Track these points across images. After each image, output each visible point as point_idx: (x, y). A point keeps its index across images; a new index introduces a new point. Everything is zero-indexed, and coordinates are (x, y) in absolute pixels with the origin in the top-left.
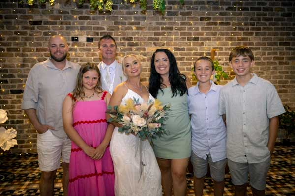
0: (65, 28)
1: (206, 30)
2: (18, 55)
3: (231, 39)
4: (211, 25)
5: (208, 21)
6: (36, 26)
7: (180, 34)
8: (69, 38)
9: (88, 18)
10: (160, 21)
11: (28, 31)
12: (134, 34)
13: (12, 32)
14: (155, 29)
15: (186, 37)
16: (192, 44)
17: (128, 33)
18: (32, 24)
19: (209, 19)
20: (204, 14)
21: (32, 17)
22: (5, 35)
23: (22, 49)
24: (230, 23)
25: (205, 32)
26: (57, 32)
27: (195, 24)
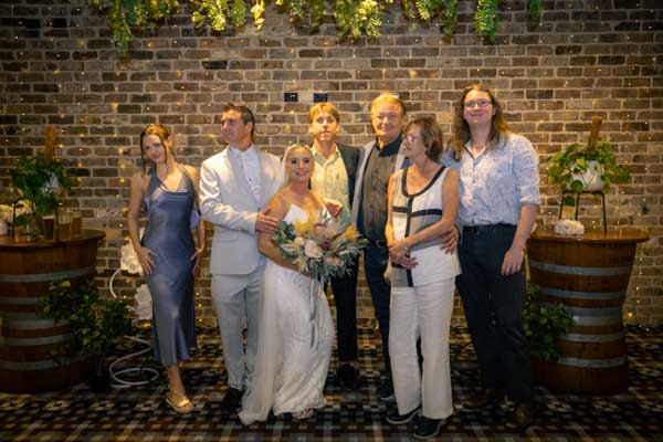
0: (272, 76)
1: (568, 75)
2: (179, 130)
3: (625, 94)
4: (581, 63)
5: (575, 56)
6: (215, 72)
7: (510, 84)
8: (279, 95)
9: (317, 53)
10: (468, 57)
11: (201, 83)
12: (411, 85)
13: (169, 85)
14: (456, 74)
15: (525, 90)
16: (537, 107)
17: (399, 83)
18: (207, 68)
19: (577, 50)
20: (564, 39)
21: (207, 54)
22: (157, 90)
23: (189, 117)
24: (624, 58)
25: (567, 80)
26: (256, 83)
27: (545, 62)
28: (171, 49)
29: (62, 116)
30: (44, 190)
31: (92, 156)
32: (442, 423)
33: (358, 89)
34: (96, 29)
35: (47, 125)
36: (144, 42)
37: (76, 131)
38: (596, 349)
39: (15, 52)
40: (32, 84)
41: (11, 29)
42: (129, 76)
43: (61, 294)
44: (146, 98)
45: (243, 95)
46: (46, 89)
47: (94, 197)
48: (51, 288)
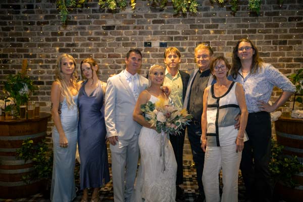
0: (138, 33)
1: (295, 32)
4: (302, 26)
5: (299, 22)
6: (109, 31)
7: (264, 37)
8: (141, 43)
9: (162, 22)
10: (241, 23)
11: (101, 37)
12: (211, 38)
13: (85, 38)
14: (235, 32)
15: (272, 41)
16: (278, 49)
17: (204, 37)
18: (105, 29)
19: (300, 19)
20: (293, 13)
21: (105, 22)
22: (78, 41)
23: (95, 55)
25: (294, 35)
26: (130, 37)
27: (283, 25)
28: (86, 20)
29: (31, 54)
30: (21, 92)
31: (46, 74)
33: (183, 40)
34: (49, 10)
35: (23, 58)
36: (73, 16)
37: (38, 62)
39: (7, 21)
40: (16, 38)
41: (6, 10)
42: (65, 34)
43: (28, 147)
44: (73, 45)
45: (123, 43)
47: (46, 96)
48: (23, 144)
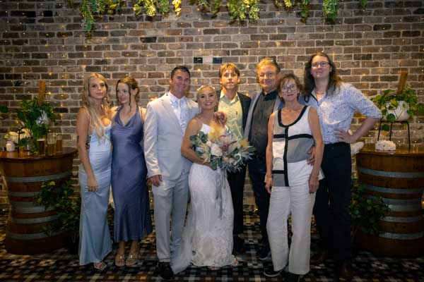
0: (186, 46)
1: (382, 44)
3: (420, 56)
4: (390, 36)
5: (387, 31)
6: (149, 44)
7: (343, 50)
8: (190, 59)
9: (215, 31)
10: (315, 33)
11: (139, 52)
12: (277, 52)
13: (119, 53)
14: (308, 44)
15: (353, 54)
16: (361, 65)
17: (269, 50)
18: (143, 42)
19: (388, 27)
20: (379, 20)
21: (144, 33)
22: (111, 56)
23: (131, 74)
24: (419, 32)
25: (381, 47)
26: (175, 51)
27: (367, 35)
28: (119, 30)
29: (50, 74)
30: (38, 122)
31: (69, 99)
32: (301, 277)
33: (242, 54)
34: (72, 17)
35: (41, 79)
36: (103, 25)
37: (59, 84)
38: (404, 227)
39: (19, 32)
40: (31, 53)
41: (17, 18)
42: (93, 48)
43: (49, 190)
44: (104, 62)
45: (167, 59)
46: (39, 56)
47: (71, 126)
48: (42, 186)
